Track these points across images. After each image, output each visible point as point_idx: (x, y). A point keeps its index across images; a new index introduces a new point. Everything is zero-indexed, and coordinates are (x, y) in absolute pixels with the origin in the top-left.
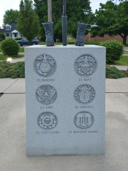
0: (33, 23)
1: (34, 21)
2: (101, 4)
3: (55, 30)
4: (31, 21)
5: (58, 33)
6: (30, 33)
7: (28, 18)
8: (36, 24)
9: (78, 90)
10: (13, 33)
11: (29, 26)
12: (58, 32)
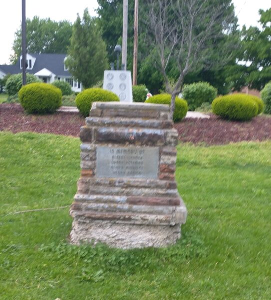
0: (95, 57)
1: (97, 53)
2: (261, 12)
3: (143, 71)
4: (92, 53)
5: (150, 79)
6: (88, 73)
7: (88, 48)
8: (100, 58)
9: (120, 85)
10: (40, 77)
11: (88, 62)
12: (150, 75)
